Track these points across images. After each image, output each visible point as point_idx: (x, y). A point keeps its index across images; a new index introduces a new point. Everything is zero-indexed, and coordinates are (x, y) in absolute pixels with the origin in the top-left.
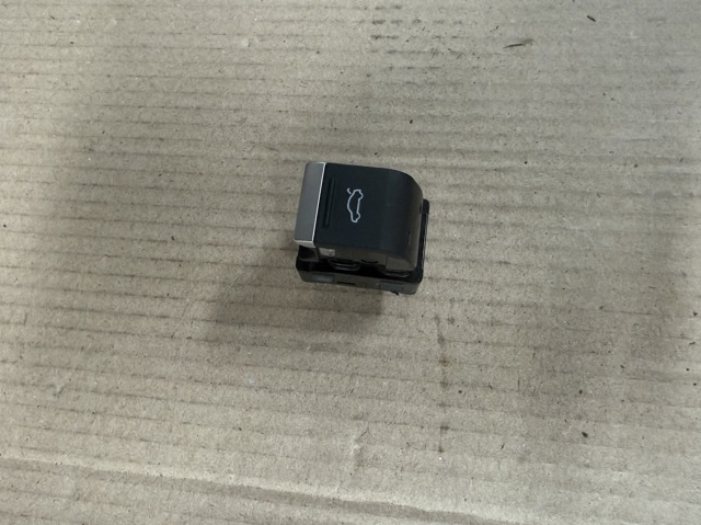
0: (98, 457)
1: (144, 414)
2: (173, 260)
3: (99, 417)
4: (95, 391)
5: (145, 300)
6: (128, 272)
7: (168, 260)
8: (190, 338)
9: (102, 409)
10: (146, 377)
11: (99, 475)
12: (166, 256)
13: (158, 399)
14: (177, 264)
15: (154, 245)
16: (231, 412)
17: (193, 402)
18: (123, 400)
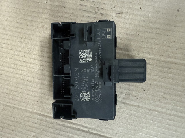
0: (8, 102)
1: (17, 95)
2: (24, 62)
3: (8, 95)
4: (7, 89)
5: (18, 70)
6: (14, 63)
7: (23, 61)
8: (27, 81)
9: (8, 93)
10: (18, 88)
11: (8, 106)
12: (22, 60)
13: (20, 93)
14: (25, 63)
15: (20, 57)
16: (36, 98)
17: (28, 95)
18: (13, 92)
